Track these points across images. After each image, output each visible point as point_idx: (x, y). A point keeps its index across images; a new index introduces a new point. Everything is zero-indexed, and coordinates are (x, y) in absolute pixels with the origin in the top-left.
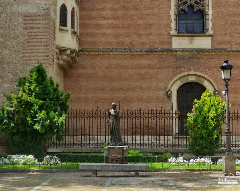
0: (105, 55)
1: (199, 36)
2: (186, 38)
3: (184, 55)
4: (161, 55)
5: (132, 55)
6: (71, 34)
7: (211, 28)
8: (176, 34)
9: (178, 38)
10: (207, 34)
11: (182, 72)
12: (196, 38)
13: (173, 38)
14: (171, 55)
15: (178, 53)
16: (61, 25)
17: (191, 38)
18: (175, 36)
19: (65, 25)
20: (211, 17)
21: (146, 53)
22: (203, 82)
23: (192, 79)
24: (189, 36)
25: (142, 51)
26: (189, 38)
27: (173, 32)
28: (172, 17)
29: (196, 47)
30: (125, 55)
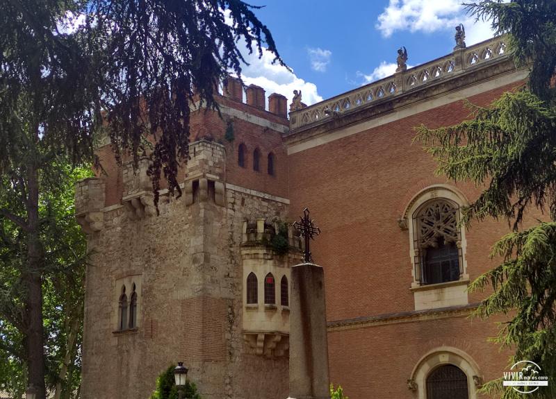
0: (334, 331)
1: (449, 286)
2: (433, 292)
3: (431, 321)
4: (401, 323)
5: (365, 328)
6: (265, 311)
7: (467, 269)
8: (418, 286)
9: (421, 292)
10: (460, 280)
11: (430, 349)
12: (447, 290)
13: (416, 294)
14: (413, 322)
15: (422, 318)
16: (248, 302)
17: (439, 290)
18: (417, 290)
19: (256, 301)
20: (464, 252)
21: (382, 323)
22: (460, 363)
23: (444, 359)
24: (436, 288)
25: (374, 321)
26: (435, 291)
27: (415, 285)
28: (413, 261)
29: (446, 304)
30: (357, 329)
